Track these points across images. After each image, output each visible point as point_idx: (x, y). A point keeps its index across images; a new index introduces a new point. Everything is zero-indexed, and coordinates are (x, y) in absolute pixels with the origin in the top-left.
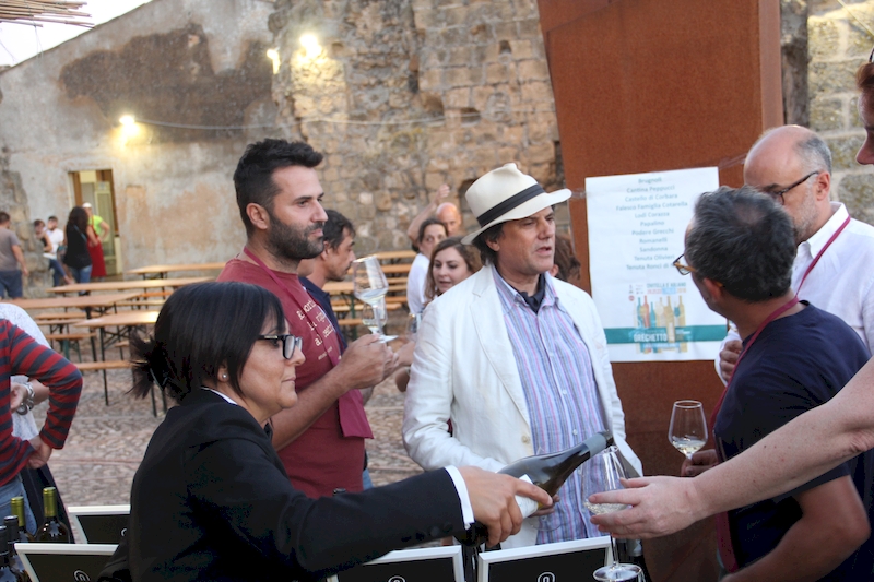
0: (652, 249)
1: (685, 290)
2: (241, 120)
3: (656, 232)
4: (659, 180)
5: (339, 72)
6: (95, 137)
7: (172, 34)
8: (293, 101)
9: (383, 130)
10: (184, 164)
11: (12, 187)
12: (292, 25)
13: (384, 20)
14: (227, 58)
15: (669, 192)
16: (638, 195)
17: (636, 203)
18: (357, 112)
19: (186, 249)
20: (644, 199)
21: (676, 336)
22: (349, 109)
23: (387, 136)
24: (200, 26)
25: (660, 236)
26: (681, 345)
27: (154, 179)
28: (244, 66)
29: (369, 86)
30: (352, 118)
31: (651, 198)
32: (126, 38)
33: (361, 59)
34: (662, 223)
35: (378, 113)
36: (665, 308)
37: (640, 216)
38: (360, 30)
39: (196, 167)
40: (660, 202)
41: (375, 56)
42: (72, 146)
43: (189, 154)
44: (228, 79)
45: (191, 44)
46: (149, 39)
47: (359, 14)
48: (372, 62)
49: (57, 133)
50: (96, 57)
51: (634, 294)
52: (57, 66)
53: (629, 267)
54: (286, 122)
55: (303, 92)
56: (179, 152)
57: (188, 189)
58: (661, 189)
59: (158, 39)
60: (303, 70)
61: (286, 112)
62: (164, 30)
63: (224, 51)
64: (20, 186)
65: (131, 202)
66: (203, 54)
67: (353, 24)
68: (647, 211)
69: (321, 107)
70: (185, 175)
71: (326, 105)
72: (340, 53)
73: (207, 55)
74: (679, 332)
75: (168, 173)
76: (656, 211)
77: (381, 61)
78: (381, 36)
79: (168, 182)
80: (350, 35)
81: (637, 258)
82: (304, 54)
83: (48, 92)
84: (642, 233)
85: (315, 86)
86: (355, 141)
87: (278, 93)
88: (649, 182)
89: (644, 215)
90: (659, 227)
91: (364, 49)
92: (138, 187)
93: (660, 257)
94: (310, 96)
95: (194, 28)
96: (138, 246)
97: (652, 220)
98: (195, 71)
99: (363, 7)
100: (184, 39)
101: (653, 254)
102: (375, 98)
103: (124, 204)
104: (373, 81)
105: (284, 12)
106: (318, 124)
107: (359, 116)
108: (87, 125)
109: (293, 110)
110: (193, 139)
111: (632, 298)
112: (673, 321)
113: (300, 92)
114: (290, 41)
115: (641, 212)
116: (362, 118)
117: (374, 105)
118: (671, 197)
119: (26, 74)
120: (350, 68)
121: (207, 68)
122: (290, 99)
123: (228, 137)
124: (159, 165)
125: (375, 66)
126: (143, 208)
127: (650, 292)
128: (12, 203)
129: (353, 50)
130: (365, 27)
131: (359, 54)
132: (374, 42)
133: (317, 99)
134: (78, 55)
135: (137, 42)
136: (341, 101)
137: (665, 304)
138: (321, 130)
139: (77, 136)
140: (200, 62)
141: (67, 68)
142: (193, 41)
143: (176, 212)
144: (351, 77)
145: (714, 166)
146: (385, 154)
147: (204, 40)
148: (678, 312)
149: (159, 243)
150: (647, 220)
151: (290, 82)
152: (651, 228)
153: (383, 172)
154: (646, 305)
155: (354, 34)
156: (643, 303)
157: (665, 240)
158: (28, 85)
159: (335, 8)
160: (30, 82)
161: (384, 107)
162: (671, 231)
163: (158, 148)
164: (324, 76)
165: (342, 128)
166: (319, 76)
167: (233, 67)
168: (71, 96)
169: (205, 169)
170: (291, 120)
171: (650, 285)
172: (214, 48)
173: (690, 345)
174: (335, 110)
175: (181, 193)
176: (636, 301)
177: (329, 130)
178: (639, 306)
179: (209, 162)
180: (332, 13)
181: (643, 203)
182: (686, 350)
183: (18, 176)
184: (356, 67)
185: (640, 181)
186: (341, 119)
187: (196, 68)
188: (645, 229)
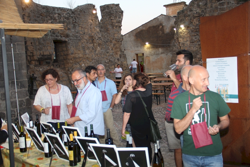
0: (221, 76)
1: (228, 86)
2: (170, 43)
3: (222, 72)
4: (223, 59)
5: (188, 33)
6: (141, 47)
7: (156, 26)
8: (178, 39)
9: (197, 45)
10: (158, 52)
11: (124, 57)
12: (179, 23)
13: (199, 21)
14: (167, 30)
15: (225, 62)
16: (218, 63)
17: (217, 65)
18: (192, 41)
19: (157, 70)
20: (220, 64)
21: (226, 97)
22: (190, 40)
23: (198, 46)
24: (162, 24)
25: (223, 73)
26: (227, 99)
27: (152, 55)
28: (171, 32)
29: (195, 36)
30: (191, 42)
31: (221, 64)
32: (148, 27)
33: (193, 30)
34: (224, 70)
35: (197, 41)
36: (223, 90)
37: (218, 68)
38: (193, 24)
39: (160, 53)
40: (223, 65)
41: (196, 29)
42: (136, 49)
43: (159, 50)
44: (167, 34)
45: (160, 28)
46: (152, 27)
47: (193, 20)
48: (196, 30)
49: (134, 46)
50: (142, 31)
51: (216, 86)
52: (135, 33)
53: (216, 80)
54: (177, 43)
55: (181, 37)
56: (157, 50)
57: (158, 57)
58: (224, 62)
59: (154, 27)
60: (181, 32)
61: (177, 41)
62: (155, 25)
63: (167, 29)
64: (126, 57)
65: (147, 60)
66: (162, 29)
67: (192, 22)
68: (220, 67)
69: (184, 40)
70: (158, 54)
71: (185, 40)
72: (189, 29)
73: (163, 30)
74: (227, 96)
75: (154, 54)
76: (222, 67)
77: (198, 30)
78: (198, 25)
79: (154, 56)
80: (191, 25)
81: (217, 78)
82: (181, 29)
83: (133, 38)
84: (219, 72)
85: (183, 36)
86: (191, 47)
87: (175, 37)
88: (221, 60)
89: (219, 68)
90: (223, 71)
91: (194, 28)
92: (149, 57)
93: (222, 78)
94: (182, 38)
95: (161, 24)
96: (148, 69)
97: (221, 69)
98: (161, 33)
99: (194, 19)
100: (159, 27)
101: (221, 77)
102: (196, 38)
103: (146, 60)
104: (196, 35)
105: (177, 20)
106: (183, 44)
107: (192, 42)
108: (140, 45)
109: (178, 41)
110: (160, 47)
111: (216, 87)
112: (225, 93)
113: (180, 37)
114: (178, 26)
115: (219, 67)
116: (193, 42)
117: (196, 40)
118: (226, 63)
119: (129, 35)
120: (191, 32)
121: (163, 32)
122: (178, 38)
123: (167, 46)
124: (153, 52)
125: (196, 31)
126: (149, 61)
127: (220, 86)
128: (124, 60)
129: (192, 28)
130: (194, 23)
131: (193, 29)
132: (196, 26)
133: (183, 38)
134: (139, 31)
135: (150, 28)
136: (188, 39)
137: (223, 89)
138: (184, 45)
139: (138, 47)
140: (162, 31)
141: (136, 33)
142: (161, 27)
143: (156, 62)
144: (191, 34)
145: (236, 56)
146: (197, 50)
147: (163, 27)
148: (226, 91)
149: (152, 68)
150: (220, 69)
151: (178, 35)
152: (221, 71)
153: (197, 54)
154: (219, 89)
155: (192, 25)
156: (218, 88)
157: (224, 74)
158: (129, 37)
159: (188, 19)
160: (129, 36)
161: (198, 40)
162: (225, 72)
163: (153, 49)
164: (185, 34)
165: (188, 45)
166: (184, 34)
167: (168, 32)
168: (137, 39)
169: (162, 53)
170: (178, 43)
171: (220, 84)
172: (165, 28)
173: (229, 99)
174: (187, 41)
175: (157, 58)
176: (217, 88)
177: (185, 45)
178: (217, 89)
179: (163, 52)
180: (187, 20)
181: (219, 65)
182: (228, 100)
183: (125, 55)
184: (192, 31)
185: (219, 60)
186: (188, 43)
187: (161, 32)
188: (220, 71)
